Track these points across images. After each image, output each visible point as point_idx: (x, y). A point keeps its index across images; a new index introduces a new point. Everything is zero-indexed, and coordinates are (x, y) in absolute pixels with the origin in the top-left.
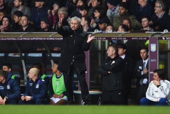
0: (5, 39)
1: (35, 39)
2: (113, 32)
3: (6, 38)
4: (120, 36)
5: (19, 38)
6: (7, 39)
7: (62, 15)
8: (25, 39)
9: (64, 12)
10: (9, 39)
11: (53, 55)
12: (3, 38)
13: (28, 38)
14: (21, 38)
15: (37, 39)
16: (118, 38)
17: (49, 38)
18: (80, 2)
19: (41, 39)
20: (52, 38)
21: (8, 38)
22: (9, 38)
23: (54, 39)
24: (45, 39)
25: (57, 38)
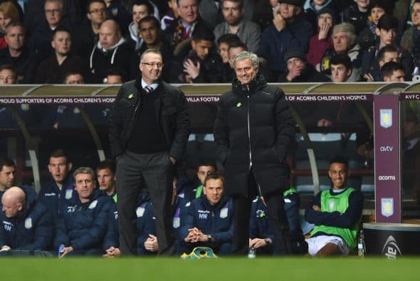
0: (198, 99)
3: (199, 97)
6: (201, 98)
7: (343, 41)
9: (348, 34)
10: (207, 99)
11: (314, 137)
12: (193, 97)
17: (303, 96)
18: (378, 11)
20: (309, 95)
21: (203, 97)
22: (207, 97)
23: (314, 98)
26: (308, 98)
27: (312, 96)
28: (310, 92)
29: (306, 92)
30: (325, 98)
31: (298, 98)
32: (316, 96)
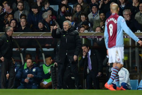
1: (29, 37)
2: (89, 32)
4: (93, 35)
5: (17, 37)
8: (21, 37)
13: (23, 37)
14: (18, 37)
15: (31, 37)
16: (91, 36)
17: (39, 36)
19: (34, 37)
23: (43, 37)
24: (36, 37)
25: (45, 36)
26: (41, 37)
27: (42, 36)
28: (42, 35)
29: (40, 35)
30: (46, 37)
31: (38, 37)
32: (44, 37)
